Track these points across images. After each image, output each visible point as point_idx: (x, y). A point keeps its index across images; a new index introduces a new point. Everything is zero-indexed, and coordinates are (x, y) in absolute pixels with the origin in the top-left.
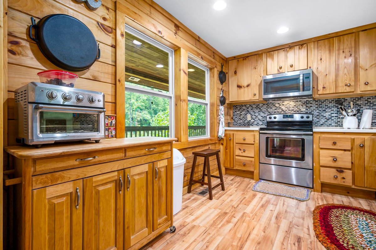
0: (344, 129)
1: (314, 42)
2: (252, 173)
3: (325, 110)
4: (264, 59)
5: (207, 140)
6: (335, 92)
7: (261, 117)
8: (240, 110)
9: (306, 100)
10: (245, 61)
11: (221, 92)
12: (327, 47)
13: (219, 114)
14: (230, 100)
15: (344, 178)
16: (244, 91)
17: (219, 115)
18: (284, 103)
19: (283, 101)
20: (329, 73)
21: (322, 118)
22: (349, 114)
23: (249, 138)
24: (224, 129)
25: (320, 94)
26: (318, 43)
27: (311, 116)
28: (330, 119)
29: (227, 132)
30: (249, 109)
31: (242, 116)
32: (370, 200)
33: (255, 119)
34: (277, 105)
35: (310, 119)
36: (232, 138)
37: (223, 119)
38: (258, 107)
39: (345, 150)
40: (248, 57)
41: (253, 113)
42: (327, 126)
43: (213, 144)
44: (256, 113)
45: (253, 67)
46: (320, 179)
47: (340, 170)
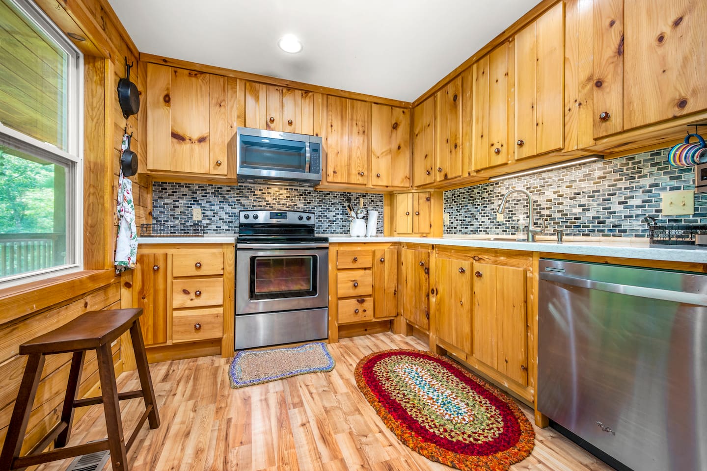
0: (352, 238)
1: (322, 94)
2: (218, 342)
3: (329, 209)
4: (240, 94)
5: (81, 281)
6: (347, 182)
7: (226, 213)
8: (173, 195)
9: (304, 189)
10: (194, 79)
11: (125, 139)
12: (339, 109)
13: (119, 199)
14: (150, 167)
15: (365, 311)
16: (192, 150)
17: (118, 203)
18: (270, 191)
19: (269, 186)
20: (341, 151)
21: (325, 221)
22: (359, 215)
23: (213, 262)
24: (135, 243)
25: (330, 181)
26: (327, 97)
27: (312, 216)
28: (335, 223)
29: (145, 251)
30: (199, 195)
31: (178, 211)
32: (386, 333)
33: (213, 219)
34: (258, 193)
35: (312, 222)
36: (161, 264)
37: (130, 215)
38: (218, 192)
39: (365, 269)
40: (202, 73)
41: (208, 205)
42: (331, 233)
43: (100, 289)
44: (213, 205)
45: (214, 101)
46: (337, 320)
47: (361, 300)
